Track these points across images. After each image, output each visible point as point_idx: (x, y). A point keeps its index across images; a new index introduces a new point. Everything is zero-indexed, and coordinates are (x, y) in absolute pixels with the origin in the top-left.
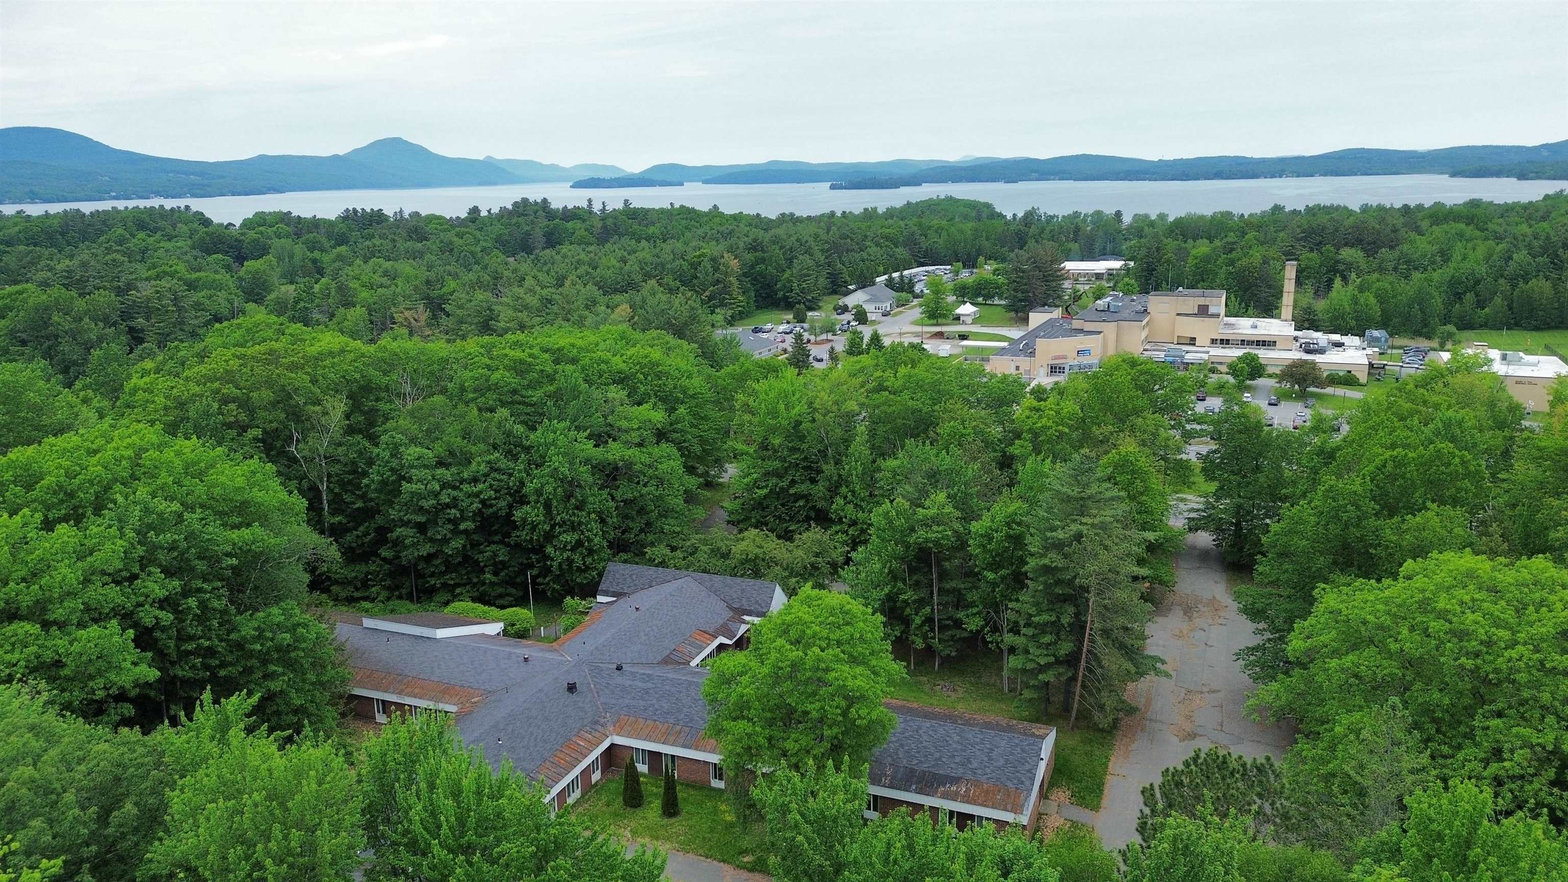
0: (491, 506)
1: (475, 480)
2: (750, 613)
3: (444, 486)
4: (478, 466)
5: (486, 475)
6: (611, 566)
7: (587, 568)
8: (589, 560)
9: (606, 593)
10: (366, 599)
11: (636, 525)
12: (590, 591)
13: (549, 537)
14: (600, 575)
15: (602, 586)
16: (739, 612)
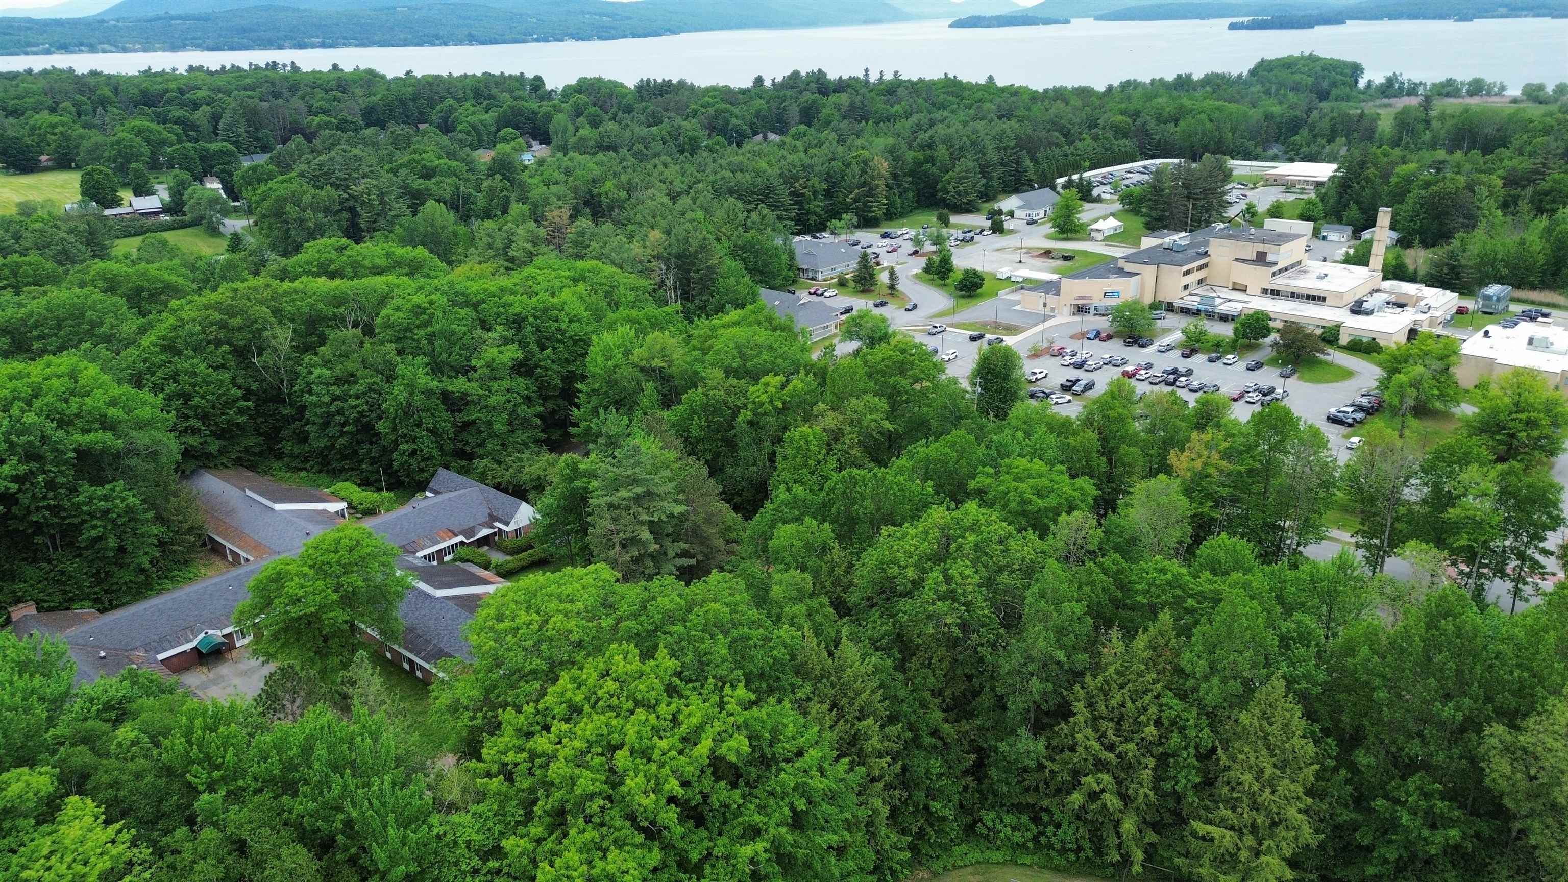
0: (366, 416)
1: (357, 397)
2: (500, 521)
3: (335, 399)
4: (359, 388)
5: (365, 393)
6: (442, 471)
7: (422, 470)
8: (422, 465)
9: (431, 491)
10: (305, 469)
11: (472, 440)
12: (422, 486)
13: (396, 444)
14: (433, 475)
15: (431, 485)
16: (493, 518)
